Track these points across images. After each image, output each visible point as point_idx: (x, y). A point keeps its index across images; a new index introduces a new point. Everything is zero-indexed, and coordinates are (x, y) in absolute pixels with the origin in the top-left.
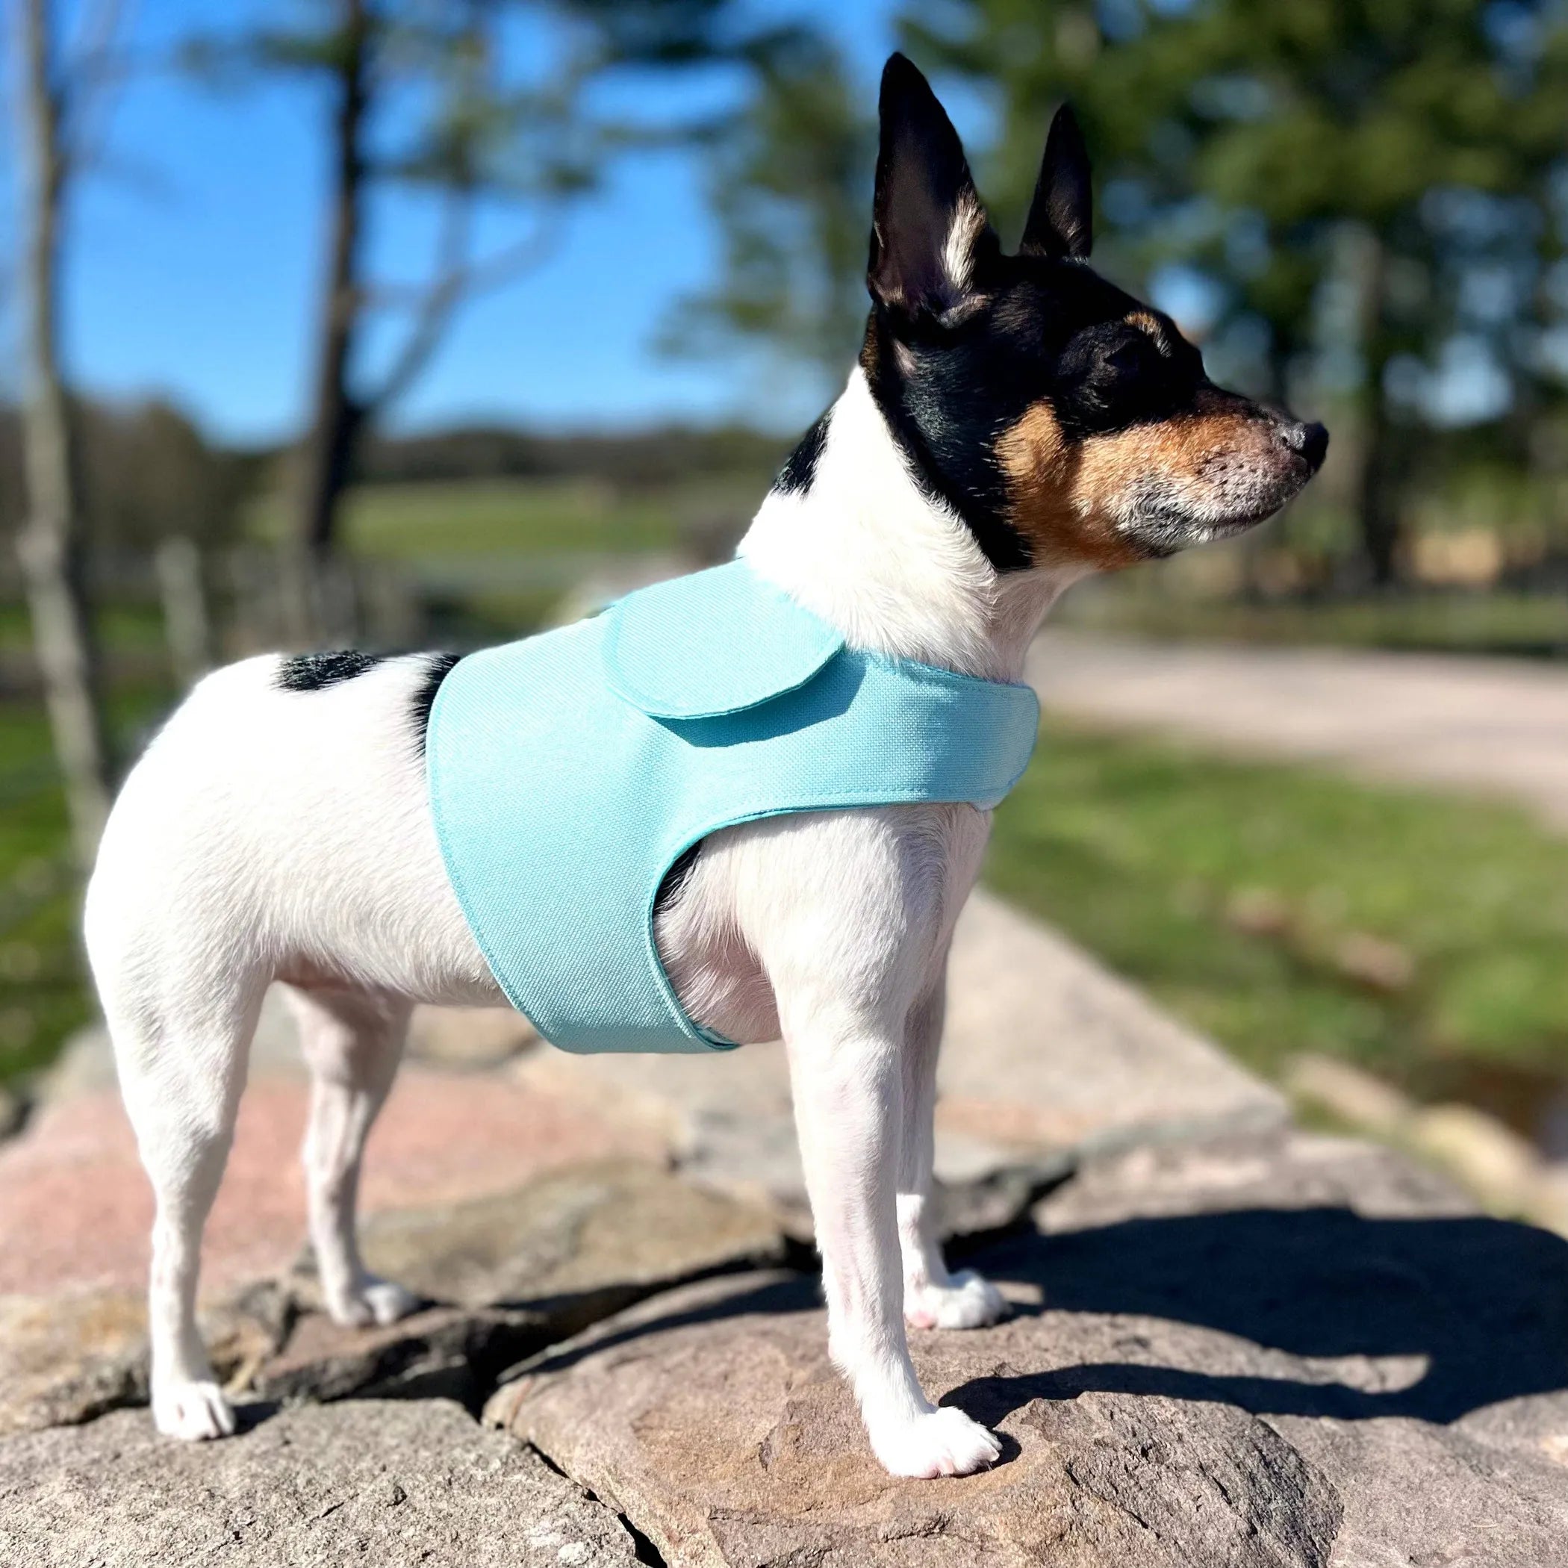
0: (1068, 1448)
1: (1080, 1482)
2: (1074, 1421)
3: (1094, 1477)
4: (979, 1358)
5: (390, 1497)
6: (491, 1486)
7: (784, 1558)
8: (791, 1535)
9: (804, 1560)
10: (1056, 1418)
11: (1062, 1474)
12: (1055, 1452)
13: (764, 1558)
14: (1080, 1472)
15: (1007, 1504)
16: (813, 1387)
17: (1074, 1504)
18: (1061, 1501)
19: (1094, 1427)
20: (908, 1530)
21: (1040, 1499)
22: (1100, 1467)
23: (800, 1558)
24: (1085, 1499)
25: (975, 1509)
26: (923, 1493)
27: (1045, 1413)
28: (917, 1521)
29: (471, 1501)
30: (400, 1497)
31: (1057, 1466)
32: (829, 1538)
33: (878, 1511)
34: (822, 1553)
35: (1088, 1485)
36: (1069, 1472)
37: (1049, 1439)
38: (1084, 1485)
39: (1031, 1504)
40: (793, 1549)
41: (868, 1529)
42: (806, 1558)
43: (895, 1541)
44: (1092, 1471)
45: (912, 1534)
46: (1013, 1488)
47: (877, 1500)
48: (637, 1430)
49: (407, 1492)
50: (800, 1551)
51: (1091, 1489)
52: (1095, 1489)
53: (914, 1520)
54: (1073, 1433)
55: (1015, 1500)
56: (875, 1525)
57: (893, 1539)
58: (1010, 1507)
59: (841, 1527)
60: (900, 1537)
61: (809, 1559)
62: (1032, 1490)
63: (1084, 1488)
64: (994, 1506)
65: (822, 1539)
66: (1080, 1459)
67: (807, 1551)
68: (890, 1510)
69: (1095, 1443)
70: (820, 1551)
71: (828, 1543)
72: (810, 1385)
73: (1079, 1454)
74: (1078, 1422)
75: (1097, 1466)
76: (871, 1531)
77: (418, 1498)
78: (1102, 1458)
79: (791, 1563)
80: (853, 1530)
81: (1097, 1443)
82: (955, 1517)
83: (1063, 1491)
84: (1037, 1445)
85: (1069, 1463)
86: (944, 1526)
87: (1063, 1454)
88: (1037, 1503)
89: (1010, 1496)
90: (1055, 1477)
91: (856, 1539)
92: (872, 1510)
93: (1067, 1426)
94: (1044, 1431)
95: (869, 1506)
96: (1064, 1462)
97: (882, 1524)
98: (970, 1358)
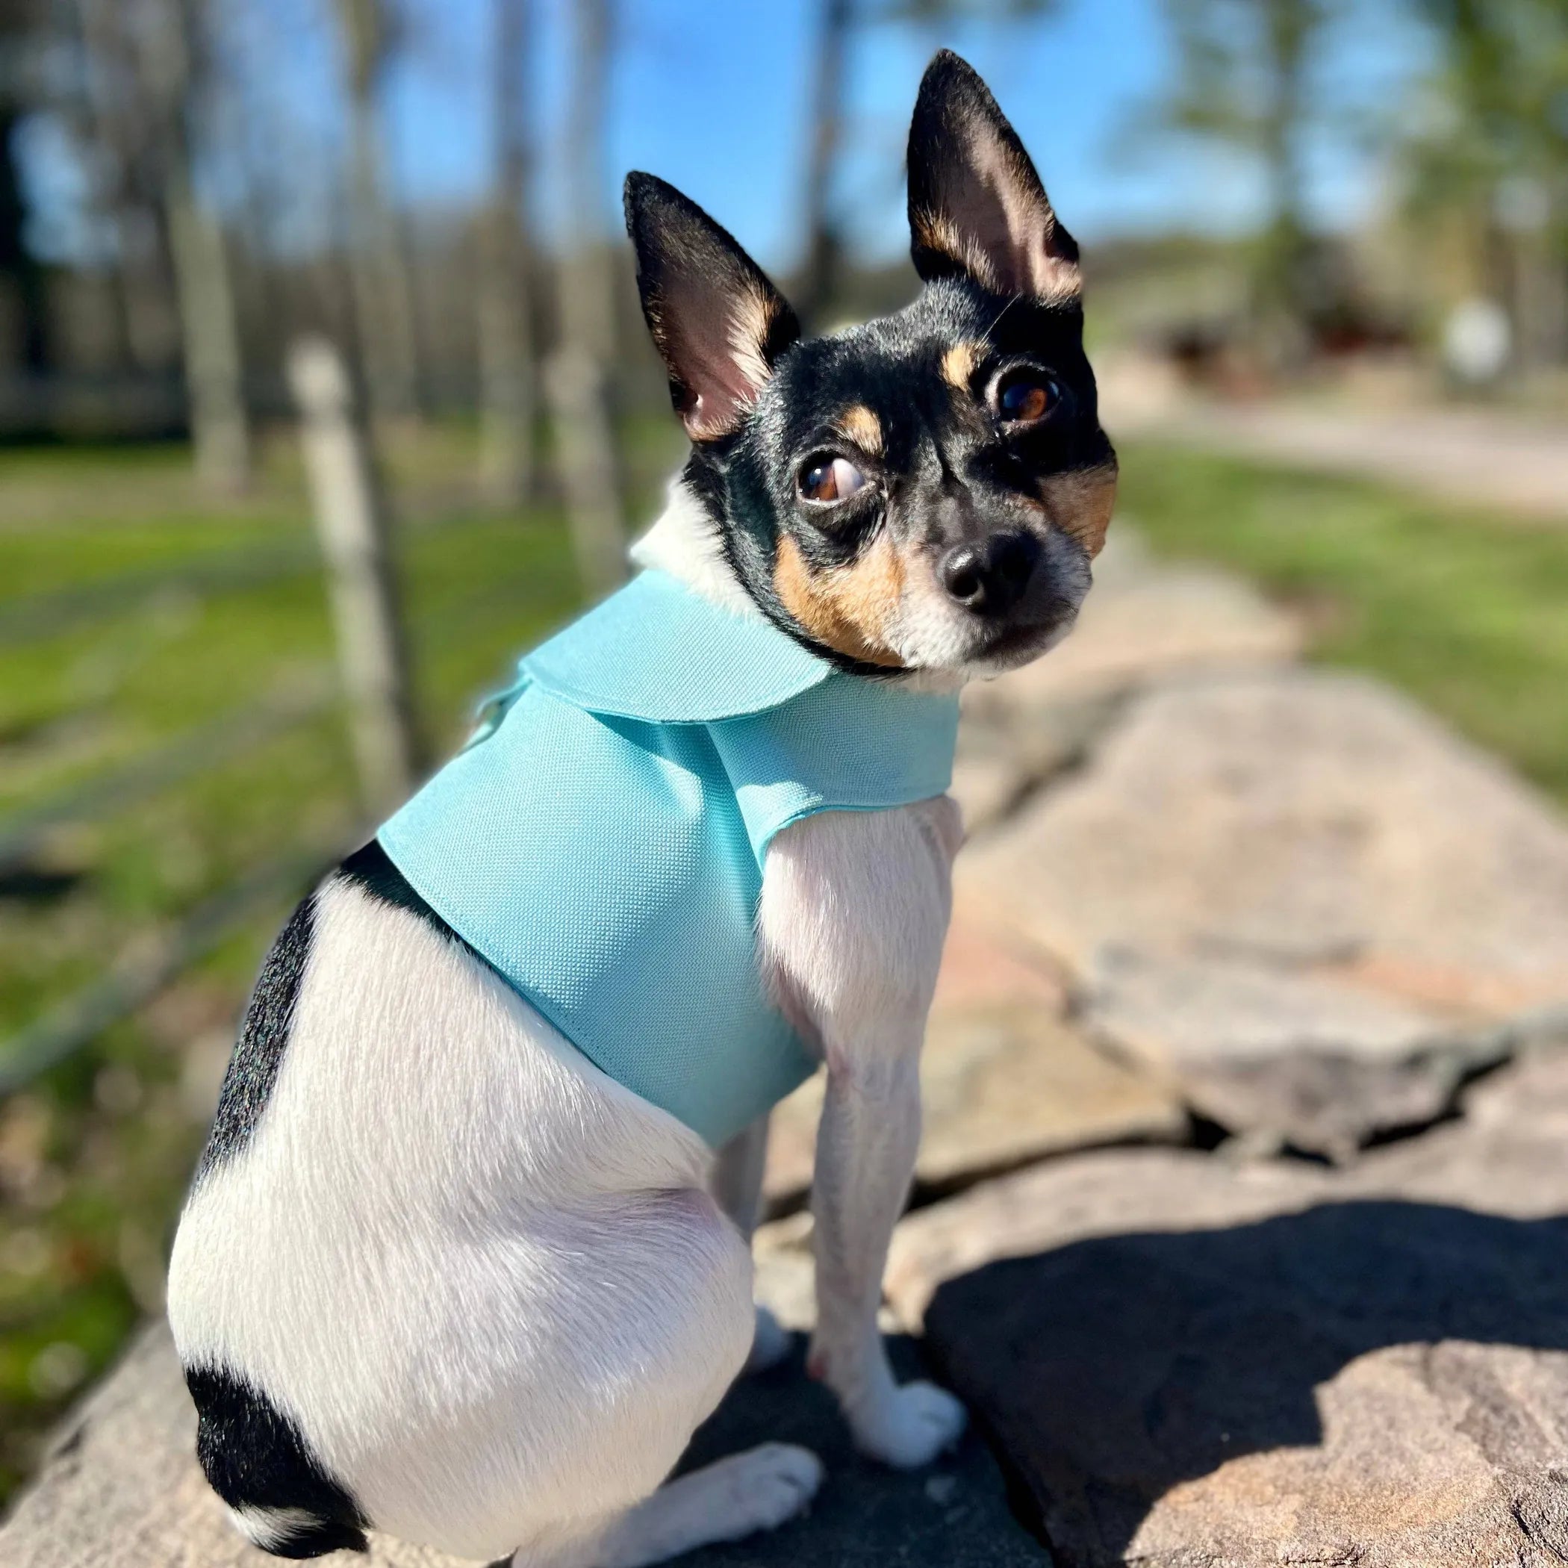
0: (1515, 1479)
1: (1531, 1529)
2: (1522, 1436)
3: (1549, 1523)
7: (1167, 1555)
8: (1176, 1528)
9: (1189, 1562)
10: (1499, 1430)
11: (1507, 1518)
12: (1499, 1482)
13: (1145, 1548)
14: (1531, 1515)
15: (1436, 1548)
17: (1522, 1560)
18: (1506, 1554)
19: (1549, 1451)
20: (1313, 1556)
21: (1478, 1548)
22: (1556, 1511)
23: (1185, 1559)
24: (1536, 1555)
25: (1397, 1547)
26: (1333, 1509)
27: (1486, 1420)
28: (1324, 1547)
31: (1502, 1504)
32: (1219, 1542)
33: (1278, 1522)
34: (1210, 1559)
35: (1540, 1536)
36: (1516, 1514)
37: (1491, 1459)
38: (1536, 1533)
39: (1469, 1553)
40: (1177, 1547)
41: (1265, 1543)
42: (1192, 1560)
43: (1296, 1564)
44: (1546, 1514)
45: (1318, 1561)
46: (1444, 1528)
47: (1277, 1505)
50: (1185, 1550)
51: (1545, 1541)
52: (1549, 1541)
53: (1321, 1546)
54: (1524, 1456)
55: (1447, 1545)
56: (1274, 1541)
57: (1294, 1562)
58: (1440, 1553)
59: (1234, 1532)
60: (1304, 1562)
61: (1196, 1562)
62: (1469, 1534)
63: (1535, 1538)
64: (1421, 1548)
65: (1211, 1543)
66: (1531, 1497)
67: (1193, 1552)
68: (1292, 1525)
69: (1551, 1477)
70: (1208, 1557)
71: (1217, 1549)
73: (1529, 1489)
74: (1527, 1438)
75: (1552, 1508)
76: (1269, 1546)
78: (1559, 1498)
79: (1174, 1561)
80: (1247, 1540)
81: (1553, 1476)
82: (1371, 1552)
83: (1508, 1540)
84: (1475, 1467)
85: (1517, 1502)
86: (1357, 1559)
87: (1509, 1488)
88: (1474, 1554)
89: (1440, 1537)
90: (1498, 1521)
91: (1251, 1552)
92: (1271, 1517)
93: (1513, 1443)
94: (1484, 1445)
95: (1267, 1509)
96: (1510, 1500)
97: (1283, 1542)
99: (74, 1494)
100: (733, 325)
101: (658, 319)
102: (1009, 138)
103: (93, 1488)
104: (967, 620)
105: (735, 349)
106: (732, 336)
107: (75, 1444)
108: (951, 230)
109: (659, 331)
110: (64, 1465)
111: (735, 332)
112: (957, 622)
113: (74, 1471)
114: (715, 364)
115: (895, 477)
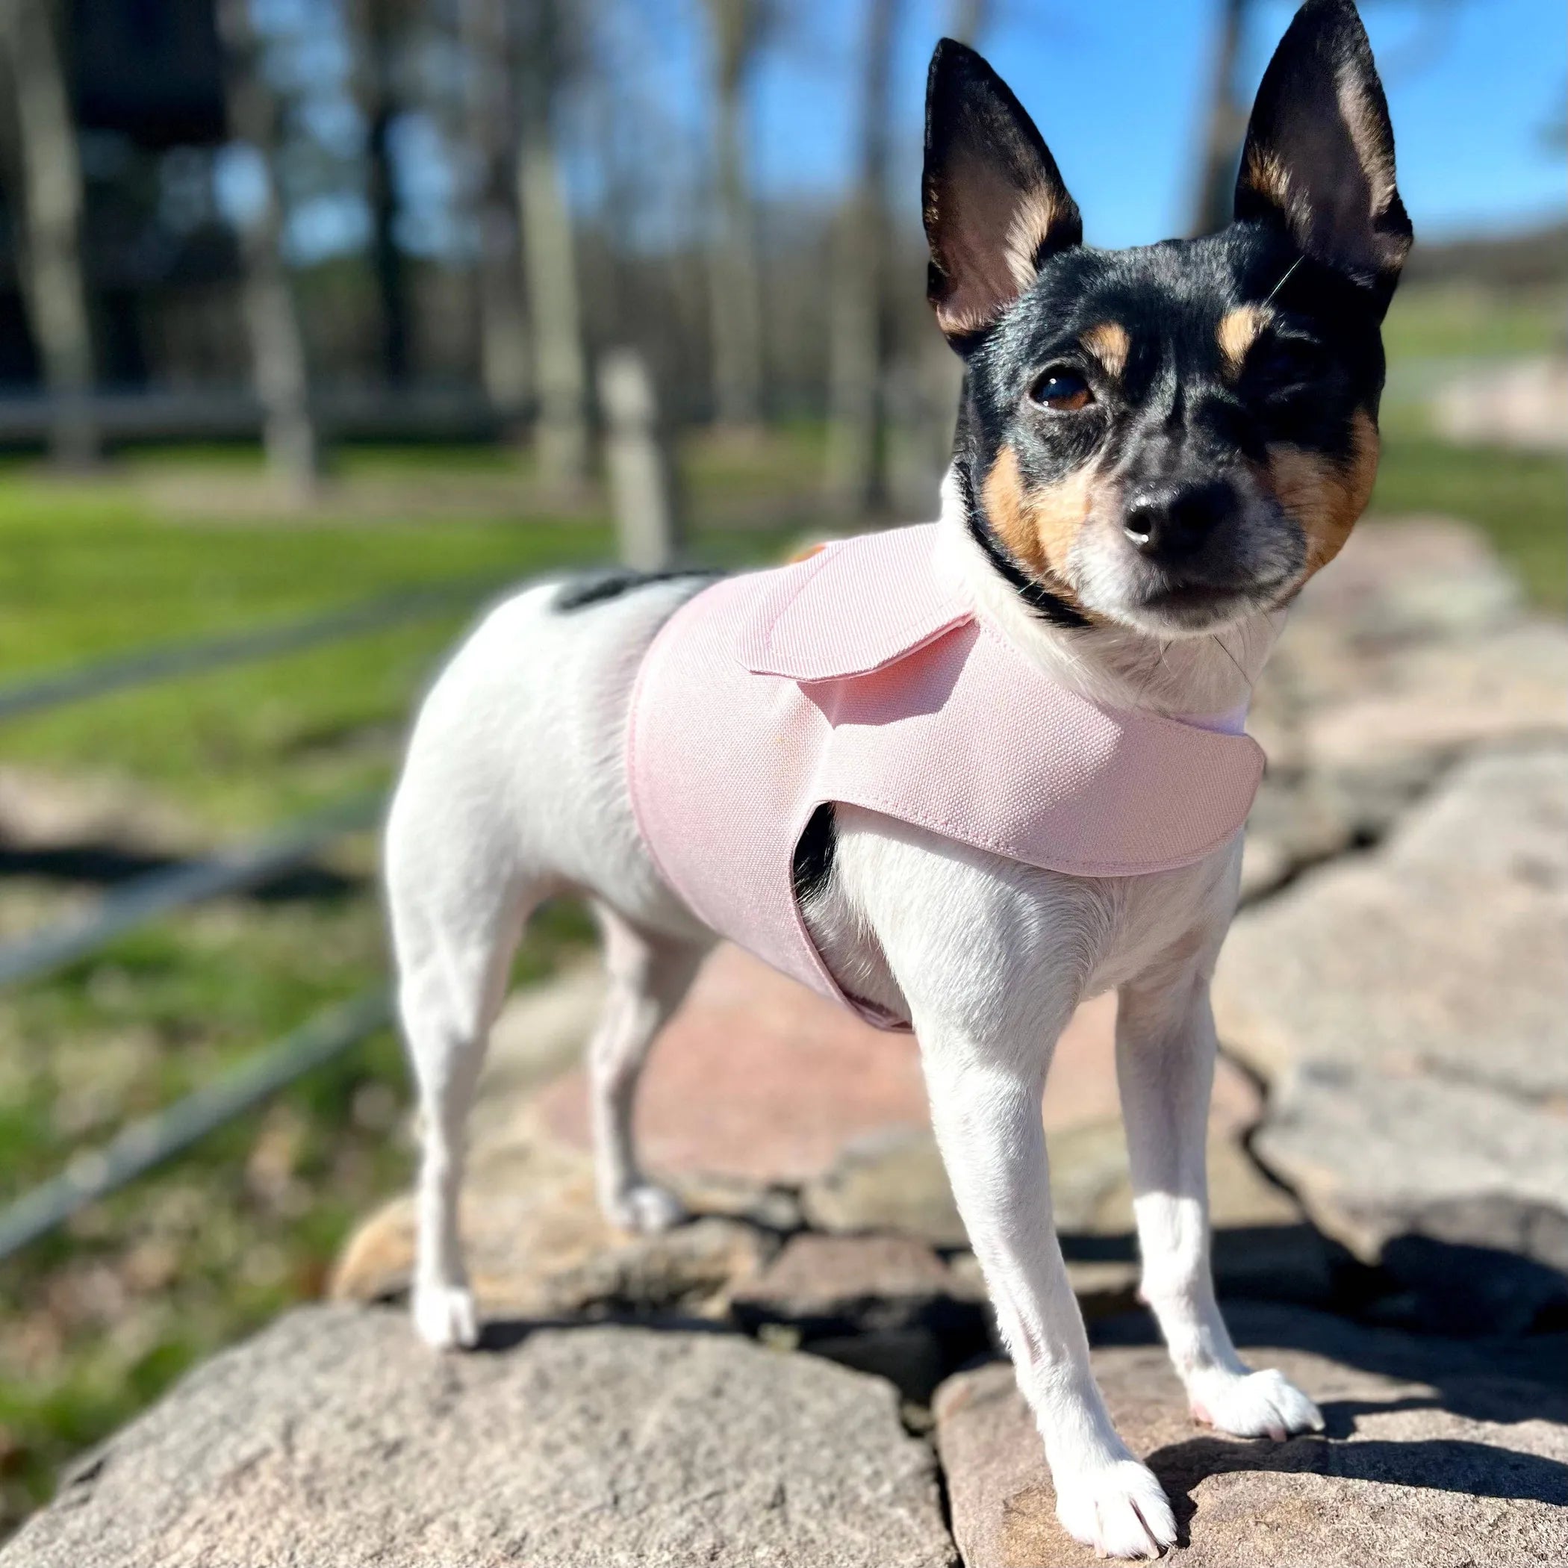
4: (1439, 1546)
5: (769, 1498)
6: (871, 1516)
16: (1210, 1525)
29: (842, 1529)
30: (779, 1499)
48: (1008, 1510)
49: (789, 1496)
72: (1207, 1522)
77: (795, 1507)
98: (1426, 1542)
99: (76, 1523)
100: (1016, 223)
101: (935, 198)
102: (1375, 95)
103: (96, 1519)
104: (1137, 559)
105: (1011, 247)
106: (1012, 233)
107: (93, 1474)
108: (1284, 175)
109: (935, 211)
110: (76, 1494)
111: (1017, 231)
112: (1126, 563)
113: (85, 1500)
114: (982, 258)
115: (1123, 406)
